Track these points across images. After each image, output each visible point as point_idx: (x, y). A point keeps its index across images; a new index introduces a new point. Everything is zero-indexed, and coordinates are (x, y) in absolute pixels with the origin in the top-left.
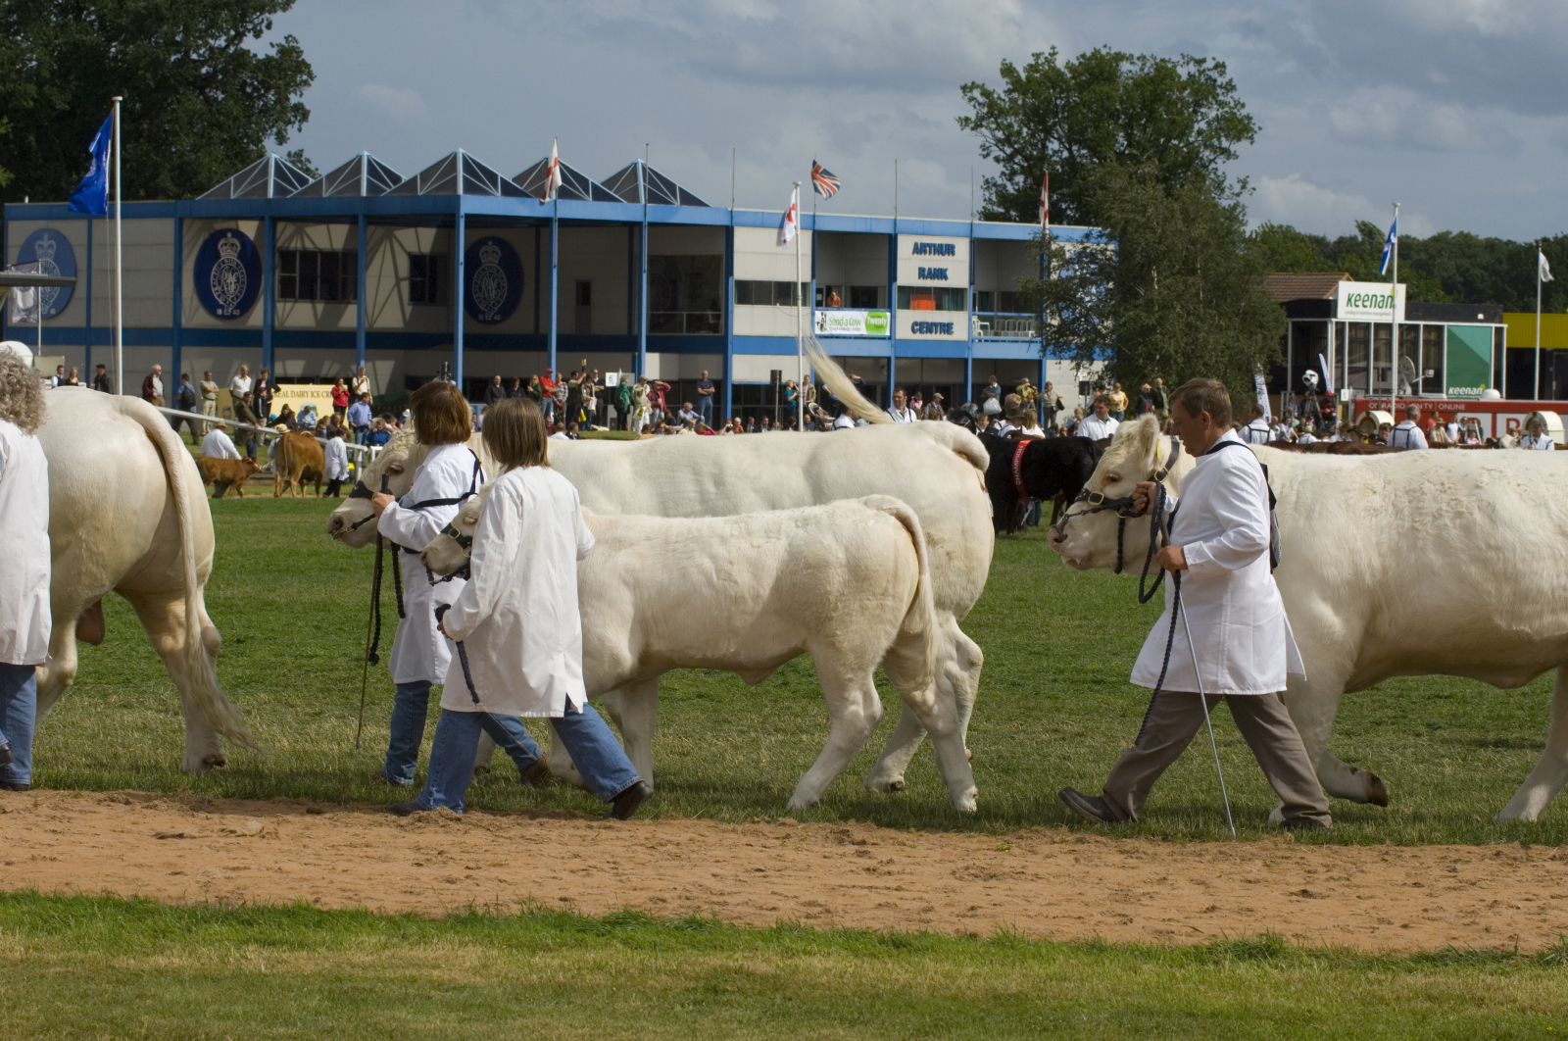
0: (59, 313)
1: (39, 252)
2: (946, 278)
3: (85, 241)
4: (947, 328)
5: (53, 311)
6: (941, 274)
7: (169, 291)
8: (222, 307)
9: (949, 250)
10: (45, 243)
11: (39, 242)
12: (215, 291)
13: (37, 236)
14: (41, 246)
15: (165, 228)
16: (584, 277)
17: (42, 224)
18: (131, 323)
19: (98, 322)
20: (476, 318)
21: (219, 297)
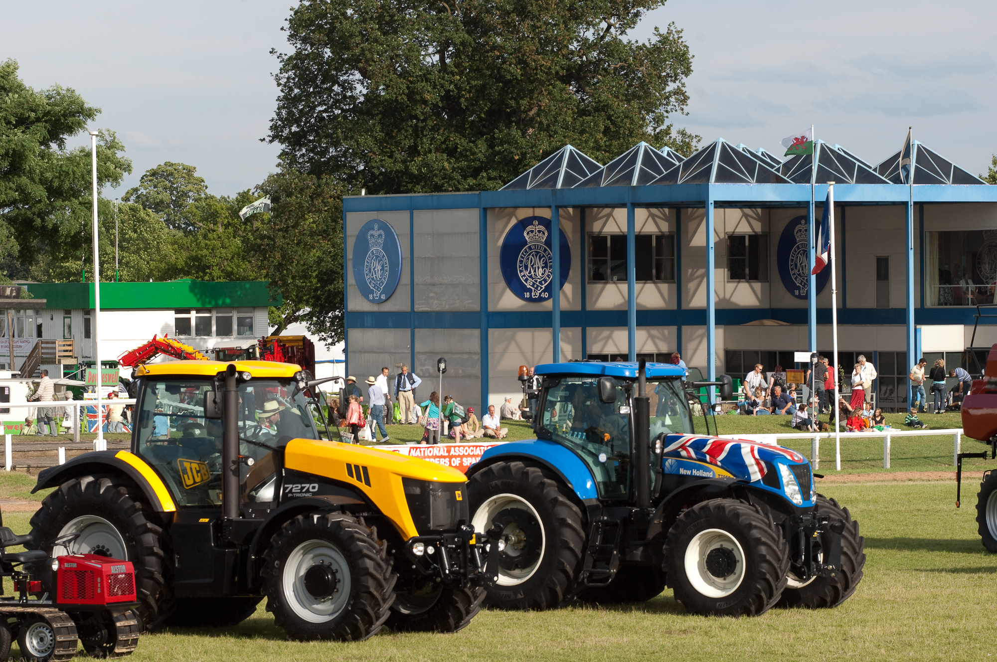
0: (387, 299)
1: (372, 241)
3: (409, 232)
5: (383, 297)
7: (476, 279)
8: (530, 291)
10: (376, 233)
11: (371, 232)
12: (522, 275)
13: (368, 226)
14: (372, 236)
15: (469, 218)
16: (882, 253)
17: (373, 215)
18: (447, 308)
19: (420, 307)
20: (793, 293)
21: (526, 280)
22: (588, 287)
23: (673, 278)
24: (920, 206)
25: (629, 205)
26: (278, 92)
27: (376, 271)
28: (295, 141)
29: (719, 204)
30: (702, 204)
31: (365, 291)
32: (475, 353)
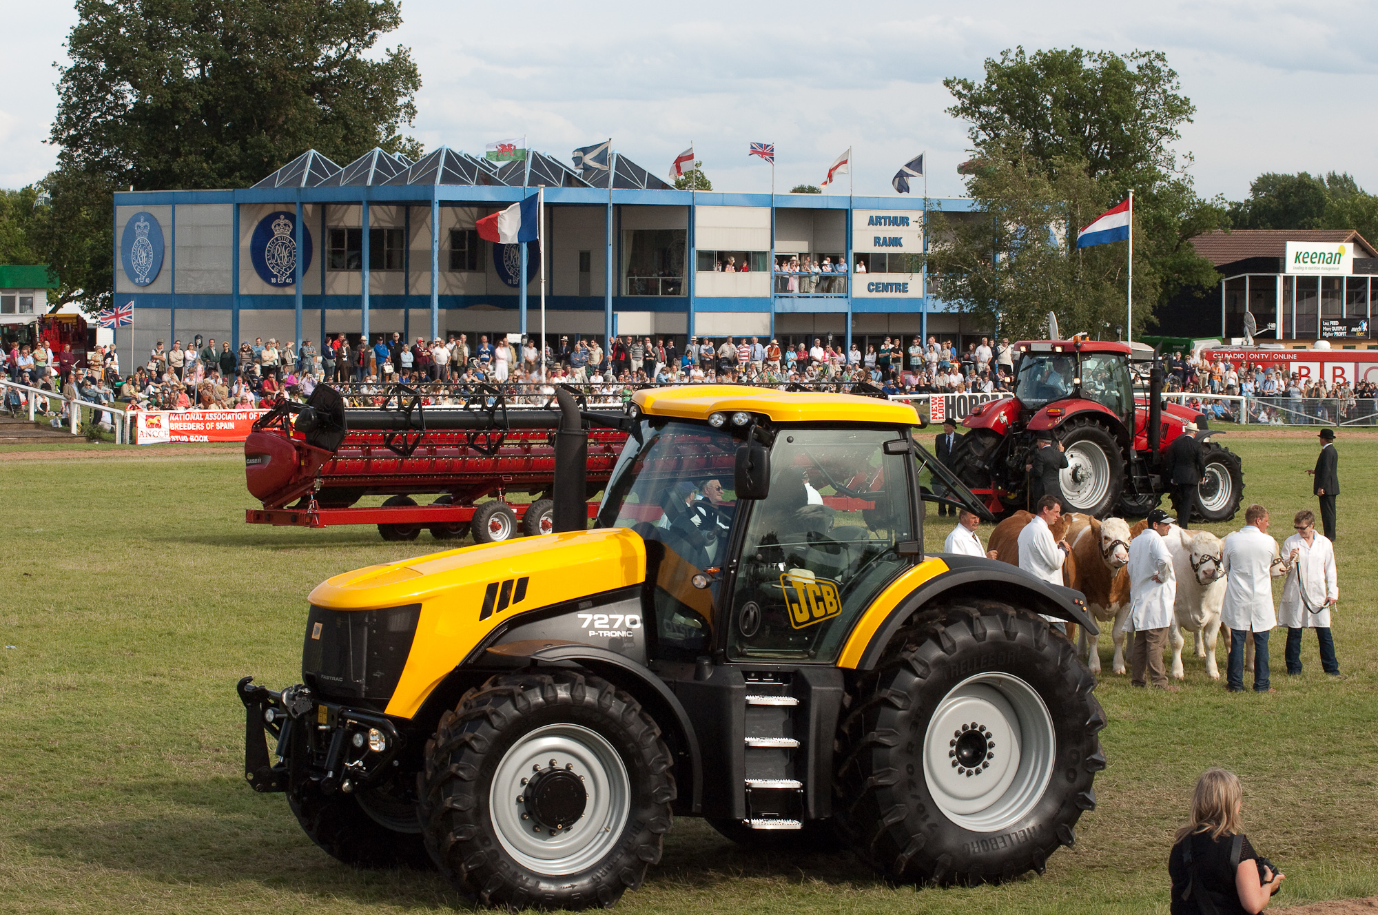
0: (151, 283)
1: (137, 232)
2: (901, 246)
3: (170, 222)
4: (902, 287)
5: (148, 281)
6: (896, 242)
7: (229, 265)
8: (276, 277)
9: (904, 221)
10: (142, 224)
11: (137, 224)
12: (269, 262)
14: (139, 226)
15: (222, 213)
16: (585, 248)
17: (140, 209)
18: (203, 291)
19: (180, 289)
20: (506, 282)
21: (273, 268)
22: (327, 273)
23: (401, 267)
24: (618, 207)
25: (364, 203)
26: (58, 100)
27: (142, 257)
28: (73, 142)
29: (443, 203)
30: (428, 203)
31: (132, 276)
32: (227, 331)
